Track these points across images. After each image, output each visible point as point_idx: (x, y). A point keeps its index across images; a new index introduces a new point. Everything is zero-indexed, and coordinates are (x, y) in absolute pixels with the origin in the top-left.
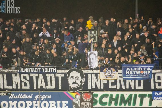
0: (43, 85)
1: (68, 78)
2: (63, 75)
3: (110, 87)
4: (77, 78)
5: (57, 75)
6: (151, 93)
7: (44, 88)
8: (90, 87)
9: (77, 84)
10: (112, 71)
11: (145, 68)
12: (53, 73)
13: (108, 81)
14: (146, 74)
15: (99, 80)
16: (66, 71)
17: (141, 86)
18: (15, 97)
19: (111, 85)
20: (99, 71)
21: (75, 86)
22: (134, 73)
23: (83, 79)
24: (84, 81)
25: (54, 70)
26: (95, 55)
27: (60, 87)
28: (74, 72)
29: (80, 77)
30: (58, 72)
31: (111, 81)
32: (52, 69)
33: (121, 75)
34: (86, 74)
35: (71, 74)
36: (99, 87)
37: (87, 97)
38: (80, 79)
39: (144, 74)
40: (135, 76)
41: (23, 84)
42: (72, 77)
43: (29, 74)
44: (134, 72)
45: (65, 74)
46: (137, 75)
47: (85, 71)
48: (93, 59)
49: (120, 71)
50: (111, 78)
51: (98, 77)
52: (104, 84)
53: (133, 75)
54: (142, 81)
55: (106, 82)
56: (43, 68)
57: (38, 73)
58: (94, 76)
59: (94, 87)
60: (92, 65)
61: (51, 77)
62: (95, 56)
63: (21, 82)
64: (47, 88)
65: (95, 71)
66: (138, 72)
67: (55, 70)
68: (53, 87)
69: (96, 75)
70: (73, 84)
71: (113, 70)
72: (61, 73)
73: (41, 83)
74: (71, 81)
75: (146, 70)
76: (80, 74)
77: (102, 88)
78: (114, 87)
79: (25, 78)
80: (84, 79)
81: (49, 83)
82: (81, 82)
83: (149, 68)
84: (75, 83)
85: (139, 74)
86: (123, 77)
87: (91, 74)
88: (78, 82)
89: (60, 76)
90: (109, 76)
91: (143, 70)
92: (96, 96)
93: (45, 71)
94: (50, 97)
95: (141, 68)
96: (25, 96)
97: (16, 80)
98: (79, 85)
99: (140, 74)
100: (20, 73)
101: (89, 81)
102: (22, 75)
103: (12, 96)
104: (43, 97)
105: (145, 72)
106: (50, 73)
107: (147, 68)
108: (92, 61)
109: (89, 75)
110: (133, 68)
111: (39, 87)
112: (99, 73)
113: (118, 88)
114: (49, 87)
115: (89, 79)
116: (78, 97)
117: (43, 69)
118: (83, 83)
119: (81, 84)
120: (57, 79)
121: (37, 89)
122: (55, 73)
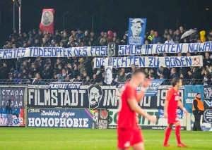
6: (157, 111)
7: (69, 104)
12: (77, 89)
15: (114, 97)
16: (88, 87)
17: (148, 103)
18: (46, 114)
21: (94, 103)
28: (94, 88)
30: (81, 88)
32: (76, 84)
37: (104, 114)
38: (99, 96)
39: (152, 90)
41: (52, 100)
43: (57, 89)
45: (86, 90)
47: (103, 87)
54: (150, 98)
57: (65, 89)
58: (110, 92)
59: (108, 104)
61: (75, 94)
63: (51, 98)
64: (72, 104)
68: (76, 104)
69: (112, 91)
70: (92, 100)
72: (83, 89)
73: (67, 99)
75: (155, 85)
76: (98, 90)
77: (116, 105)
79: (54, 94)
80: (101, 96)
81: (73, 100)
82: (99, 98)
83: (158, 84)
87: (108, 90)
89: (82, 92)
91: (152, 85)
92: (111, 113)
94: (73, 114)
96: (54, 113)
97: (47, 96)
98: (96, 102)
99: (149, 89)
100: (51, 89)
101: (105, 97)
102: (52, 91)
103: (44, 113)
104: (68, 114)
105: (154, 88)
106: (74, 89)
107: (156, 83)
108: (108, 76)
109: (106, 91)
111: (65, 104)
112: (115, 89)
116: (97, 114)
119: (99, 101)
121: (64, 106)
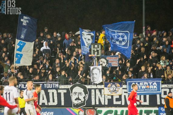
0: (45, 101)
1: (71, 94)
2: (65, 91)
3: (115, 103)
4: (80, 94)
5: (59, 91)
6: (157, 109)
7: (46, 104)
8: (93, 103)
9: (80, 100)
10: (116, 86)
11: (150, 83)
12: (55, 88)
13: (112, 96)
14: (152, 89)
15: (103, 96)
17: (146, 102)
19: (116, 101)
20: (103, 86)
21: (79, 102)
22: (140, 88)
23: (87, 95)
24: (88, 97)
25: (56, 85)
26: (99, 69)
27: (63, 104)
28: (77, 87)
29: (83, 93)
30: (60, 88)
31: (116, 96)
32: (54, 84)
33: (126, 91)
34: (90, 90)
35: (74, 90)
36: (103, 103)
38: (84, 95)
39: (149, 89)
40: (141, 91)
42: (75, 93)
44: (140, 86)
45: (68, 89)
46: (142, 90)
48: (96, 74)
49: (124, 86)
50: (116, 94)
51: (102, 93)
52: (108, 99)
53: (139, 90)
54: (148, 97)
55: (110, 98)
56: (45, 83)
58: (97, 91)
59: (97, 103)
60: (95, 80)
61: (53, 93)
62: (98, 71)
64: (50, 104)
65: (99, 87)
66: (144, 87)
67: (58, 85)
68: (56, 103)
69: (100, 90)
70: (76, 100)
71: (118, 85)
72: (63, 88)
73: (43, 99)
74: (74, 97)
75: (152, 84)
76: (83, 90)
77: (106, 104)
78: (119, 103)
81: (51, 99)
82: (84, 98)
83: (155, 83)
84: (78, 99)
85: (144, 89)
86: (128, 93)
88: (81, 97)
89: (62, 92)
90: (113, 91)
91: (149, 84)
92: (100, 112)
93: (47, 87)
94: (52, 113)
95: (147, 83)
98: (82, 101)
99: (146, 88)
100: (21, 89)
101: (92, 97)
104: (45, 114)
105: (151, 87)
106: (52, 89)
107: (153, 82)
108: (95, 76)
109: (93, 91)
110: (139, 83)
111: (40, 104)
112: (103, 89)
113: (123, 104)
114: (51, 103)
115: (93, 95)
116: (82, 113)
117: (45, 85)
118: (87, 98)
119: (85, 100)
120: (59, 95)
122: (57, 89)
